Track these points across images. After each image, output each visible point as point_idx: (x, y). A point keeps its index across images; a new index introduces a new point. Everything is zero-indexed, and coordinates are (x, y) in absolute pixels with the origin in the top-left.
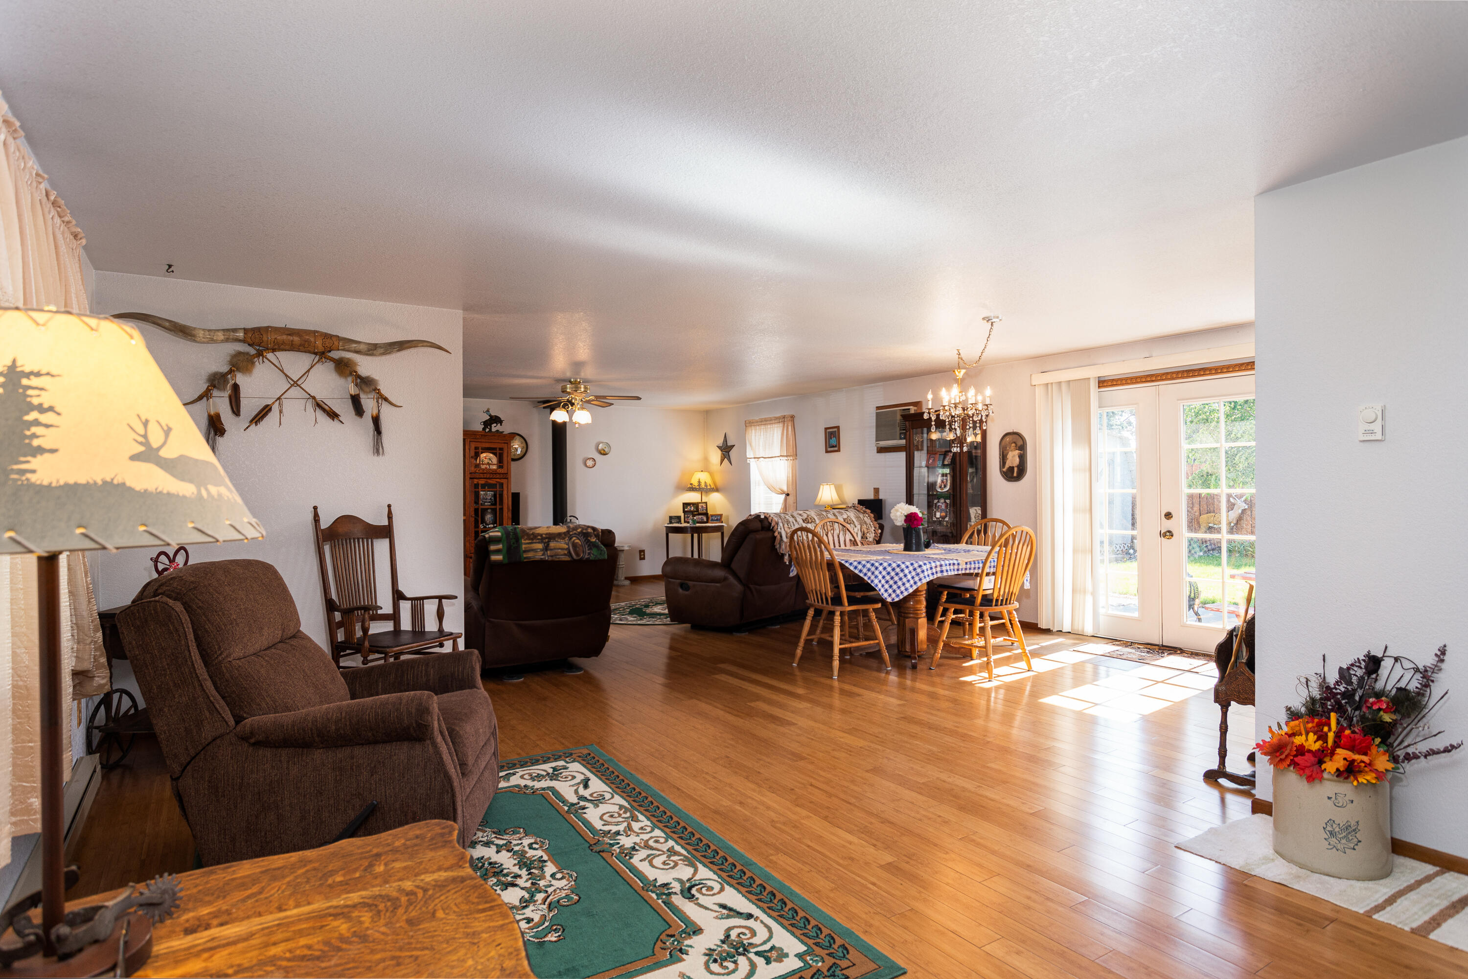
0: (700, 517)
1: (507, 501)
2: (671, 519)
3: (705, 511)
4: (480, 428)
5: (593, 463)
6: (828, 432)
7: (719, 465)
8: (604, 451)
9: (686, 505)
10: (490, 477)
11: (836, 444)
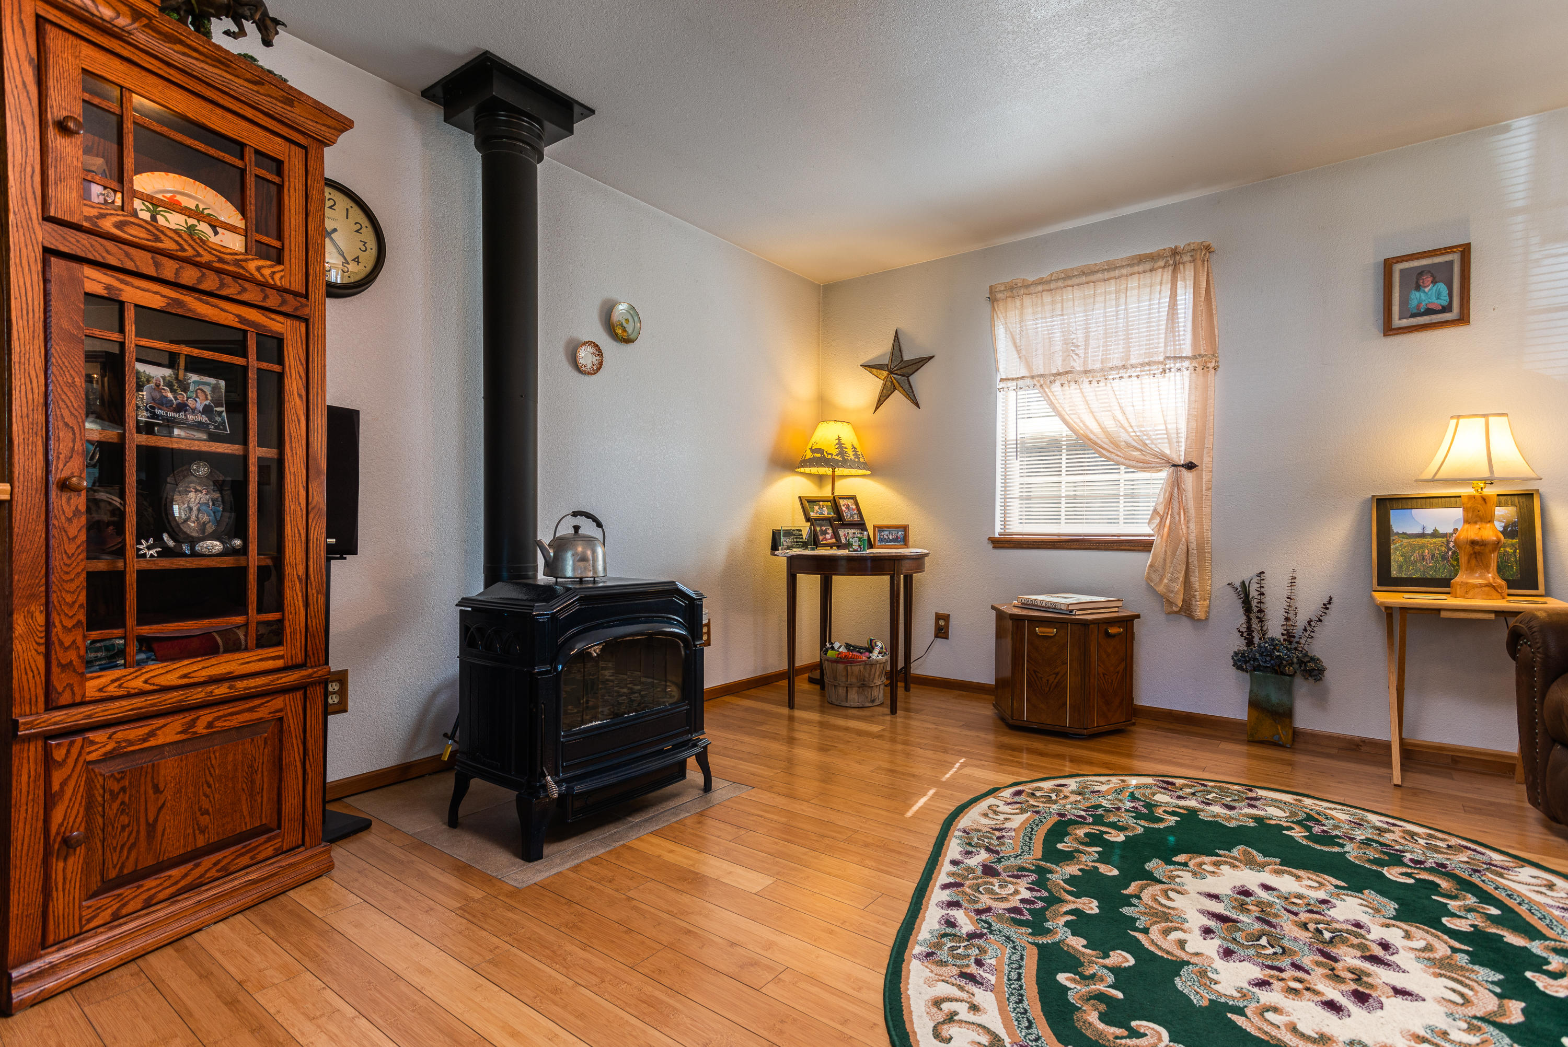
1: (306, 429)
2: (777, 538)
5: (595, 360)
6: (1402, 271)
7: (877, 408)
8: (624, 330)
9: (807, 503)
10: (203, 287)
11: (1444, 301)
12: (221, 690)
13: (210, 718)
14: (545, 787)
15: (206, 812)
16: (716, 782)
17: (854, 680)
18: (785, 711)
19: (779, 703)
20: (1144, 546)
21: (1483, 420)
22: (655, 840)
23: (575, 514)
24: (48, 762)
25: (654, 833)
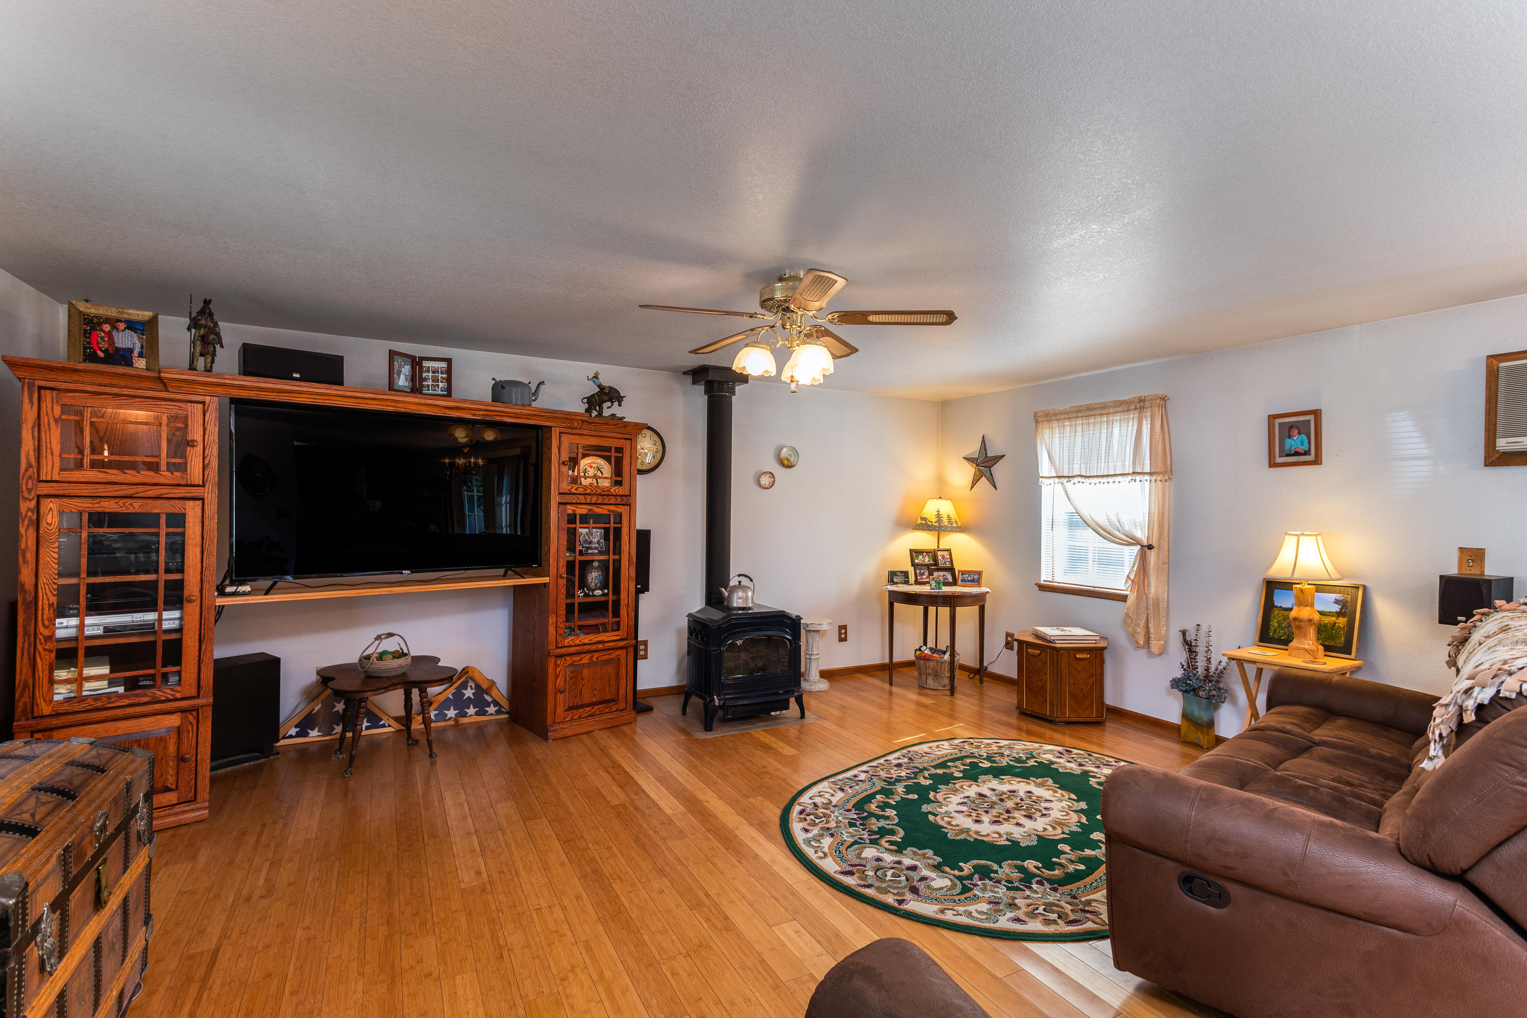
0: (942, 573)
1: (629, 547)
2: (892, 576)
3: (948, 565)
4: (580, 408)
5: (771, 480)
6: (1280, 424)
7: (972, 488)
8: (789, 460)
9: (914, 553)
10: (598, 502)
11: (1306, 448)
12: (600, 646)
13: (597, 656)
14: (713, 700)
15: (596, 690)
16: (807, 713)
17: (931, 672)
18: (887, 686)
19: (883, 680)
20: (1123, 598)
21: (1296, 538)
22: (764, 733)
23: (739, 575)
24: (556, 665)
25: (763, 730)
